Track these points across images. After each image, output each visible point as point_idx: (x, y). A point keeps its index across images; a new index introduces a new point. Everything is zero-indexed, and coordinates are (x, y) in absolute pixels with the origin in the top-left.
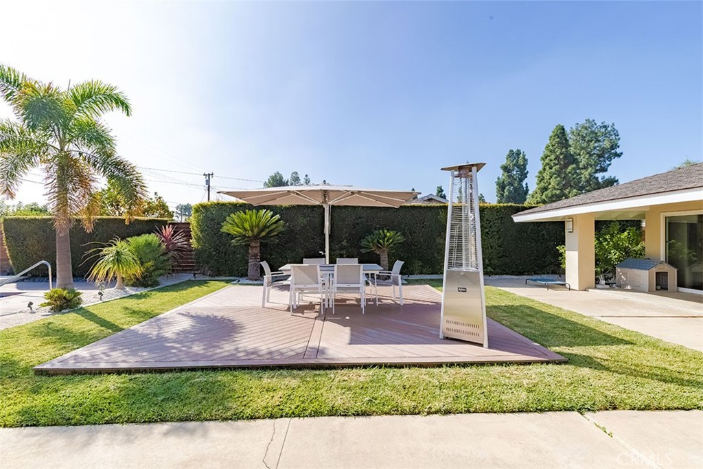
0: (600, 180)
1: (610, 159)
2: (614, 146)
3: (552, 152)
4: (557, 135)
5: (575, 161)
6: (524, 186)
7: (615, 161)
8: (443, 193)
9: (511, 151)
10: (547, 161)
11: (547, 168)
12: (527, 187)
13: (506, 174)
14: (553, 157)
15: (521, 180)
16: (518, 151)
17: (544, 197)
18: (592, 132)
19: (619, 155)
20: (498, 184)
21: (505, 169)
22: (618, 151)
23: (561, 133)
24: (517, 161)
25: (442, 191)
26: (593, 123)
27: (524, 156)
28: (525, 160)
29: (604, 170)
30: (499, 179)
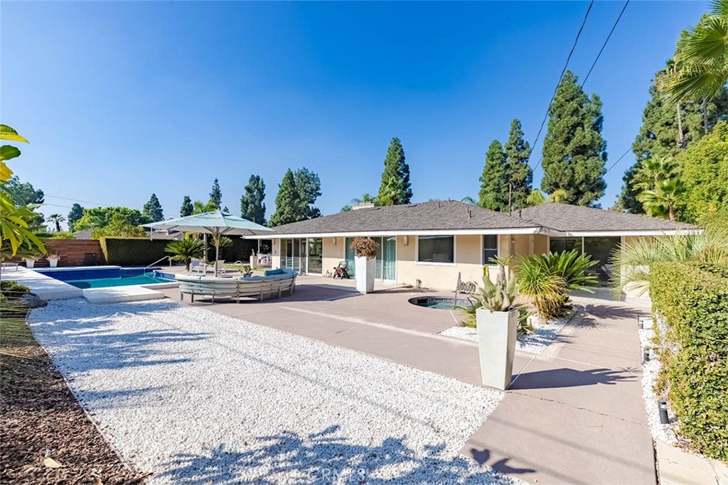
0: (311, 208)
1: (315, 196)
2: (318, 189)
3: (286, 189)
4: (288, 178)
5: (298, 196)
6: (262, 205)
7: (318, 197)
8: (191, 203)
9: (253, 176)
10: (283, 194)
11: (283, 199)
12: (264, 206)
13: (249, 194)
14: (286, 192)
15: (261, 200)
16: (258, 177)
17: (281, 218)
18: (306, 176)
19: (320, 194)
20: (243, 202)
21: (249, 190)
22: (320, 192)
23: (290, 176)
24: (258, 185)
25: (190, 201)
26: (307, 171)
27: (262, 182)
28: (263, 185)
29: (312, 202)
30: (243, 197)
